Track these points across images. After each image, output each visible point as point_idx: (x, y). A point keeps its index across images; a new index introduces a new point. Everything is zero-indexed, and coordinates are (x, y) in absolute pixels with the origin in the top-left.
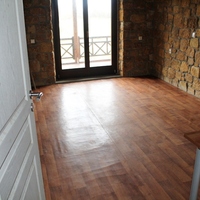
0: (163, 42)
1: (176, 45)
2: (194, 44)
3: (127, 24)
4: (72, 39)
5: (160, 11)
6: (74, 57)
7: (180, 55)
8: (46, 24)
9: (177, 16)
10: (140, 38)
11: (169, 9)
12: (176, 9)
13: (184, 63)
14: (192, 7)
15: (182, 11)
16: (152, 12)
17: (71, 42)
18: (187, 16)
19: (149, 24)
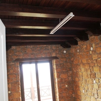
0: (79, 87)
1: (86, 88)
2: (96, 86)
3: (59, 79)
4: (31, 88)
5: (75, 71)
6: (31, 98)
7: (89, 93)
8: (17, 83)
9: (84, 73)
10: (67, 86)
11: (79, 70)
12: (83, 70)
13: (92, 97)
14: (91, 68)
15: (86, 70)
16: (71, 72)
17: (30, 90)
18: (89, 73)
19: (70, 78)
